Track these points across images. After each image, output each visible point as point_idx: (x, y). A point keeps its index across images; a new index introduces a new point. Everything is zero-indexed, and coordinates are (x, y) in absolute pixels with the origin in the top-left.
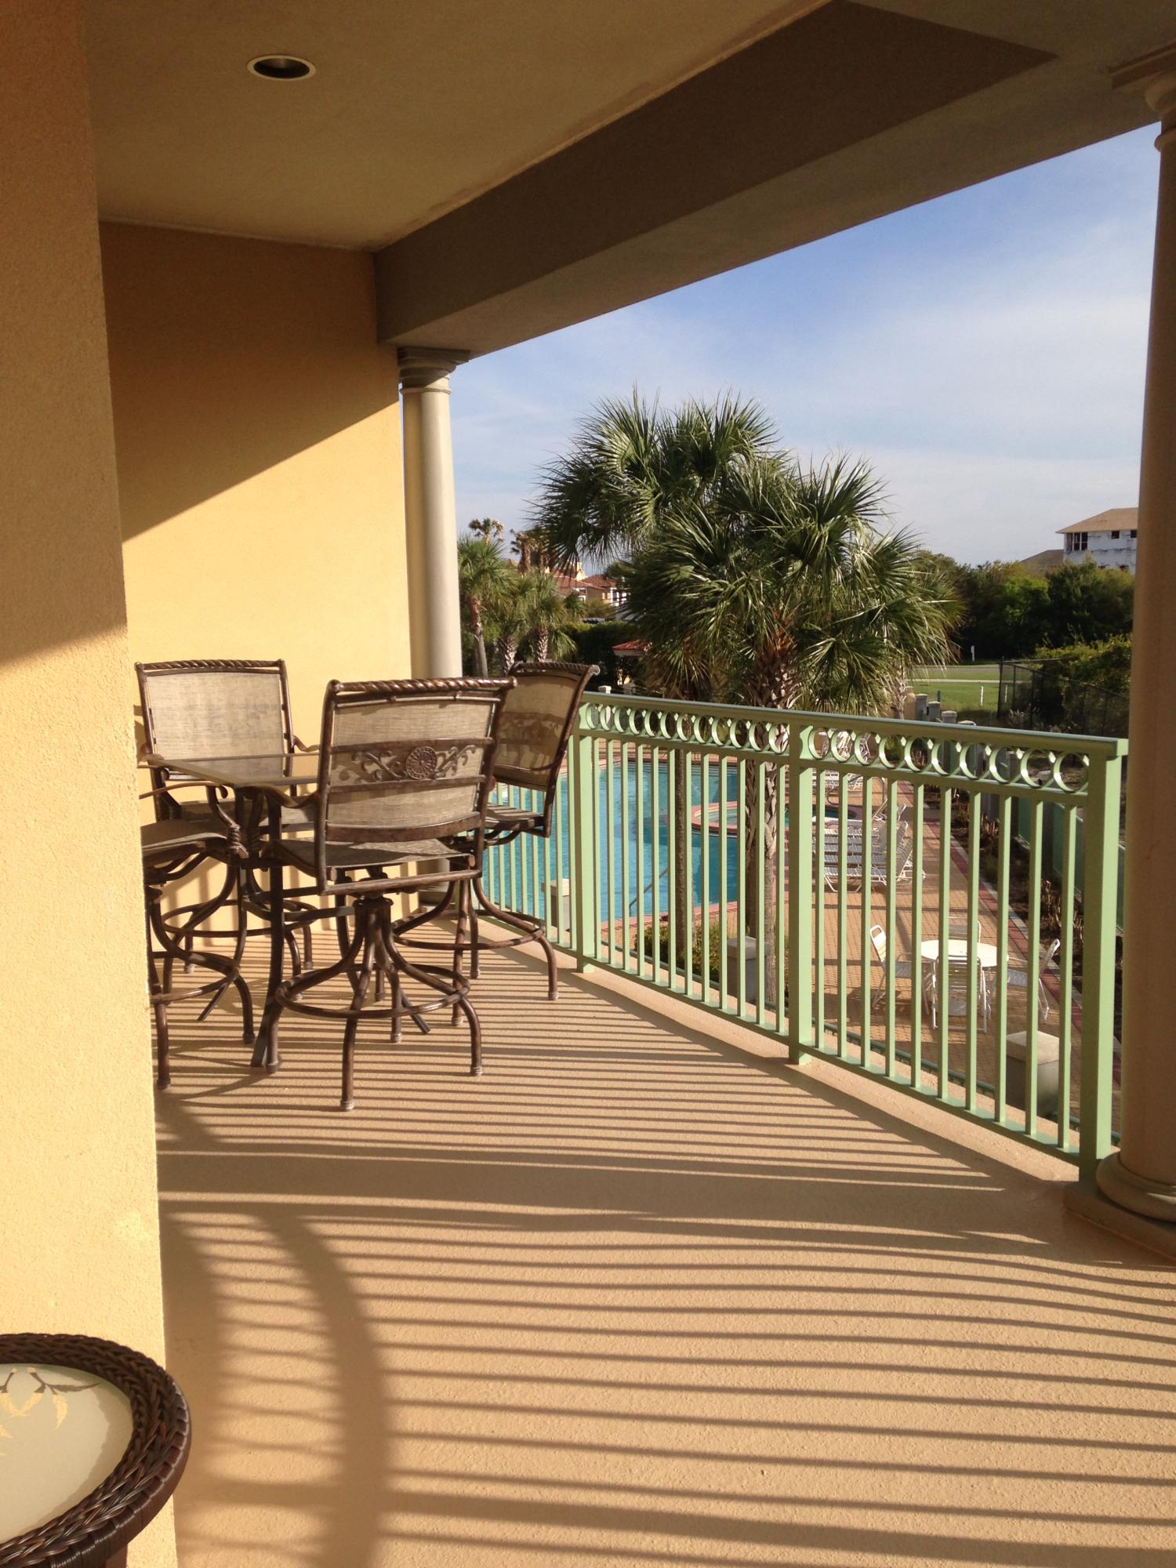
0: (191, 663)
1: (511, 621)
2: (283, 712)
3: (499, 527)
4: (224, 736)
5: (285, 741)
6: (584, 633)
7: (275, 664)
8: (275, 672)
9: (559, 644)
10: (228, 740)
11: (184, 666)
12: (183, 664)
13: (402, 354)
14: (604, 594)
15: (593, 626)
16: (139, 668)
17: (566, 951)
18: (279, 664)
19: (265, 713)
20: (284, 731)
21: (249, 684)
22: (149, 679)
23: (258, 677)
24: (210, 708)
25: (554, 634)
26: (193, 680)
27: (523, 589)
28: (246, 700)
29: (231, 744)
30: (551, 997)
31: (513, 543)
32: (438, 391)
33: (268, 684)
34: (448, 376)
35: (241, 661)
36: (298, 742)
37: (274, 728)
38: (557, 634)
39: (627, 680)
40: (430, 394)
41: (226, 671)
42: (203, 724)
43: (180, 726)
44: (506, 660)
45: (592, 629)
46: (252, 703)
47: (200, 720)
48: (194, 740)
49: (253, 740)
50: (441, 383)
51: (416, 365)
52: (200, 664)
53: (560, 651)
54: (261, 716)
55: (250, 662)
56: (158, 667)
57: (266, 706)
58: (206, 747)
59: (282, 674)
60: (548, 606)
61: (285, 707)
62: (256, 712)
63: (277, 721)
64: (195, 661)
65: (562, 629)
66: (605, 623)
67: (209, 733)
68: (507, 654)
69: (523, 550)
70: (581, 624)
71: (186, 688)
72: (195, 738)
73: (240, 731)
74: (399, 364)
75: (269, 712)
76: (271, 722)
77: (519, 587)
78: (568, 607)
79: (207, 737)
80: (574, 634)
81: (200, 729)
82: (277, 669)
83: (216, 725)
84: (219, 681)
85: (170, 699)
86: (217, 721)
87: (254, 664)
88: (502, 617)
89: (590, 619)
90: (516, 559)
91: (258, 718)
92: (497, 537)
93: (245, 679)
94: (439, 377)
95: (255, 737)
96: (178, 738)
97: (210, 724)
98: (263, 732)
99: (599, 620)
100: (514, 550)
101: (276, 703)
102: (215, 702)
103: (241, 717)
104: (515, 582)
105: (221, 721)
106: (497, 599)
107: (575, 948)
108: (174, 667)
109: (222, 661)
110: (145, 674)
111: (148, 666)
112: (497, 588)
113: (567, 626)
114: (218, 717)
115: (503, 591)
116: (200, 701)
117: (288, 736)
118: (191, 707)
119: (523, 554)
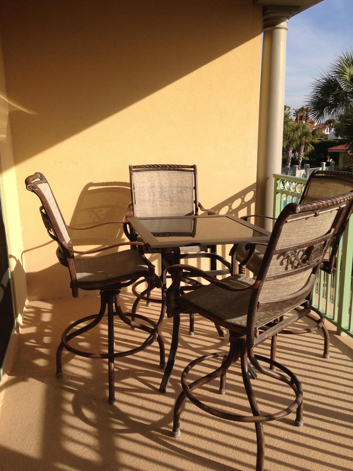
0: (154, 166)
1: (292, 140)
2: (194, 190)
3: (289, 108)
4: (167, 201)
5: (194, 204)
6: (316, 144)
7: (192, 167)
8: (192, 171)
9: (308, 148)
10: (169, 203)
11: (151, 167)
12: (150, 166)
13: (265, 9)
14: (323, 130)
15: (320, 141)
16: (130, 168)
17: (331, 320)
18: (194, 167)
19: (186, 190)
20: (194, 200)
21: (180, 176)
22: (134, 173)
23: (183, 173)
24: (161, 187)
25: (306, 144)
26: (154, 174)
27: (297, 128)
28: (178, 184)
29: (169, 205)
30: (324, 356)
31: (294, 113)
32: (282, 28)
33: (188, 176)
34: (287, 21)
35: (176, 165)
36: (200, 205)
37: (190, 198)
38: (308, 144)
39: (331, 160)
40: (277, 30)
41: (169, 170)
42: (158, 195)
43: (147, 196)
44: (289, 153)
45: (320, 142)
46: (180, 185)
47: (156, 193)
48: (153, 203)
49: (180, 203)
50: (283, 24)
51: (272, 15)
52: (158, 166)
53: (308, 150)
54: (184, 192)
55: (180, 165)
56: (139, 168)
57: (186, 187)
58: (158, 206)
59: (195, 172)
60: (306, 134)
61: (195, 188)
62: (182, 190)
63: (191, 195)
64: (156, 165)
65: (309, 142)
66: (325, 140)
67: (160, 199)
68: (289, 151)
69: (297, 115)
70: (316, 141)
71: (151, 177)
72: (154, 201)
73: (174, 199)
74: (263, 15)
75: (188, 190)
76: (188, 195)
77: (296, 128)
78: (312, 134)
79: (159, 201)
80: (313, 144)
81: (156, 197)
82: (193, 169)
83: (163, 196)
84: (166, 175)
85: (143, 183)
86: (164, 194)
87: (182, 166)
88: (289, 138)
89: (320, 139)
90: (294, 118)
91: (183, 193)
92: (289, 111)
93: (178, 174)
94: (283, 21)
95: (181, 202)
96: (146, 201)
97: (161, 195)
98: (184, 200)
99: (322, 139)
100: (294, 116)
101: (191, 185)
102: (164, 184)
103: (175, 192)
104: (295, 126)
105: (166, 194)
106: (288, 132)
107: (336, 320)
108: (146, 167)
109: (168, 165)
110: (133, 171)
111: (135, 167)
112: (288, 128)
113: (311, 141)
114: (164, 192)
115: (290, 130)
116: (157, 184)
117: (195, 202)
118: (153, 187)
119: (297, 117)
